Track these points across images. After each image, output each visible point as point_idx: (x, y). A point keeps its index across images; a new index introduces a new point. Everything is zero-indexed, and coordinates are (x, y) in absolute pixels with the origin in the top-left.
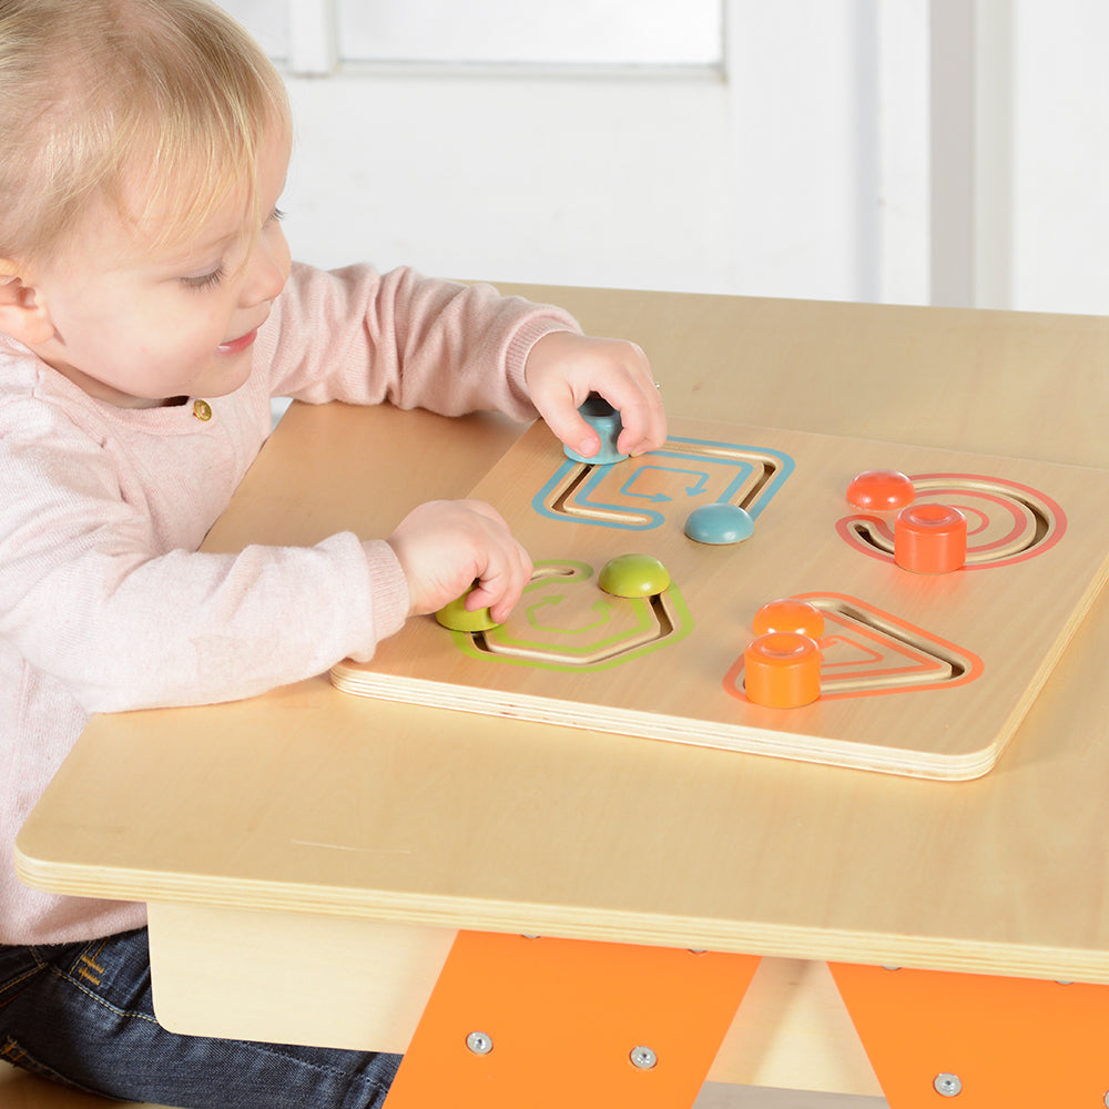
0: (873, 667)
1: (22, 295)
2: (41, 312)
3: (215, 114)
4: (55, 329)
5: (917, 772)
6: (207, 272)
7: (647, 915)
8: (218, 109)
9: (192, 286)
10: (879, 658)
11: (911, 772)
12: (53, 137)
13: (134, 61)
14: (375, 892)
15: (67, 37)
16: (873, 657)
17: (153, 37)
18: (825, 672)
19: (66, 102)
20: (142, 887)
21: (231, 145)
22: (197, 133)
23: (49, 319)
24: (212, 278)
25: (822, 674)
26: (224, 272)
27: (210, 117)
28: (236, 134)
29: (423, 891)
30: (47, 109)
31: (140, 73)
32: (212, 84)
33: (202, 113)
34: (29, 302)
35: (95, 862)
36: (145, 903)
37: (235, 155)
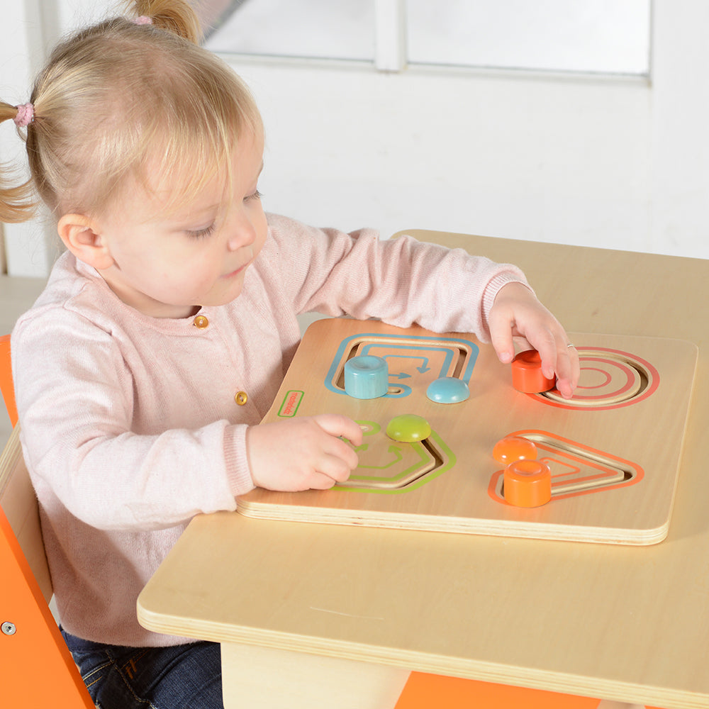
0: (576, 476)
1: (93, 238)
2: (104, 250)
3: (206, 128)
4: (114, 260)
5: (624, 541)
6: (203, 228)
7: (528, 669)
8: (208, 125)
9: (193, 236)
10: (578, 471)
11: (620, 541)
12: (105, 138)
13: (156, 92)
14: (359, 644)
15: (118, 77)
16: (574, 470)
17: (171, 79)
18: (554, 480)
19: (114, 117)
20: (215, 632)
21: (215, 148)
22: (193, 139)
23: (109, 254)
24: (207, 231)
25: (553, 482)
26: (213, 227)
27: (202, 130)
28: (219, 141)
29: (389, 645)
30: (102, 122)
31: (159, 100)
32: (205, 109)
33: (197, 126)
34: (98, 242)
35: (187, 615)
36: (219, 644)
37: (217, 154)
